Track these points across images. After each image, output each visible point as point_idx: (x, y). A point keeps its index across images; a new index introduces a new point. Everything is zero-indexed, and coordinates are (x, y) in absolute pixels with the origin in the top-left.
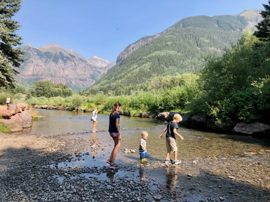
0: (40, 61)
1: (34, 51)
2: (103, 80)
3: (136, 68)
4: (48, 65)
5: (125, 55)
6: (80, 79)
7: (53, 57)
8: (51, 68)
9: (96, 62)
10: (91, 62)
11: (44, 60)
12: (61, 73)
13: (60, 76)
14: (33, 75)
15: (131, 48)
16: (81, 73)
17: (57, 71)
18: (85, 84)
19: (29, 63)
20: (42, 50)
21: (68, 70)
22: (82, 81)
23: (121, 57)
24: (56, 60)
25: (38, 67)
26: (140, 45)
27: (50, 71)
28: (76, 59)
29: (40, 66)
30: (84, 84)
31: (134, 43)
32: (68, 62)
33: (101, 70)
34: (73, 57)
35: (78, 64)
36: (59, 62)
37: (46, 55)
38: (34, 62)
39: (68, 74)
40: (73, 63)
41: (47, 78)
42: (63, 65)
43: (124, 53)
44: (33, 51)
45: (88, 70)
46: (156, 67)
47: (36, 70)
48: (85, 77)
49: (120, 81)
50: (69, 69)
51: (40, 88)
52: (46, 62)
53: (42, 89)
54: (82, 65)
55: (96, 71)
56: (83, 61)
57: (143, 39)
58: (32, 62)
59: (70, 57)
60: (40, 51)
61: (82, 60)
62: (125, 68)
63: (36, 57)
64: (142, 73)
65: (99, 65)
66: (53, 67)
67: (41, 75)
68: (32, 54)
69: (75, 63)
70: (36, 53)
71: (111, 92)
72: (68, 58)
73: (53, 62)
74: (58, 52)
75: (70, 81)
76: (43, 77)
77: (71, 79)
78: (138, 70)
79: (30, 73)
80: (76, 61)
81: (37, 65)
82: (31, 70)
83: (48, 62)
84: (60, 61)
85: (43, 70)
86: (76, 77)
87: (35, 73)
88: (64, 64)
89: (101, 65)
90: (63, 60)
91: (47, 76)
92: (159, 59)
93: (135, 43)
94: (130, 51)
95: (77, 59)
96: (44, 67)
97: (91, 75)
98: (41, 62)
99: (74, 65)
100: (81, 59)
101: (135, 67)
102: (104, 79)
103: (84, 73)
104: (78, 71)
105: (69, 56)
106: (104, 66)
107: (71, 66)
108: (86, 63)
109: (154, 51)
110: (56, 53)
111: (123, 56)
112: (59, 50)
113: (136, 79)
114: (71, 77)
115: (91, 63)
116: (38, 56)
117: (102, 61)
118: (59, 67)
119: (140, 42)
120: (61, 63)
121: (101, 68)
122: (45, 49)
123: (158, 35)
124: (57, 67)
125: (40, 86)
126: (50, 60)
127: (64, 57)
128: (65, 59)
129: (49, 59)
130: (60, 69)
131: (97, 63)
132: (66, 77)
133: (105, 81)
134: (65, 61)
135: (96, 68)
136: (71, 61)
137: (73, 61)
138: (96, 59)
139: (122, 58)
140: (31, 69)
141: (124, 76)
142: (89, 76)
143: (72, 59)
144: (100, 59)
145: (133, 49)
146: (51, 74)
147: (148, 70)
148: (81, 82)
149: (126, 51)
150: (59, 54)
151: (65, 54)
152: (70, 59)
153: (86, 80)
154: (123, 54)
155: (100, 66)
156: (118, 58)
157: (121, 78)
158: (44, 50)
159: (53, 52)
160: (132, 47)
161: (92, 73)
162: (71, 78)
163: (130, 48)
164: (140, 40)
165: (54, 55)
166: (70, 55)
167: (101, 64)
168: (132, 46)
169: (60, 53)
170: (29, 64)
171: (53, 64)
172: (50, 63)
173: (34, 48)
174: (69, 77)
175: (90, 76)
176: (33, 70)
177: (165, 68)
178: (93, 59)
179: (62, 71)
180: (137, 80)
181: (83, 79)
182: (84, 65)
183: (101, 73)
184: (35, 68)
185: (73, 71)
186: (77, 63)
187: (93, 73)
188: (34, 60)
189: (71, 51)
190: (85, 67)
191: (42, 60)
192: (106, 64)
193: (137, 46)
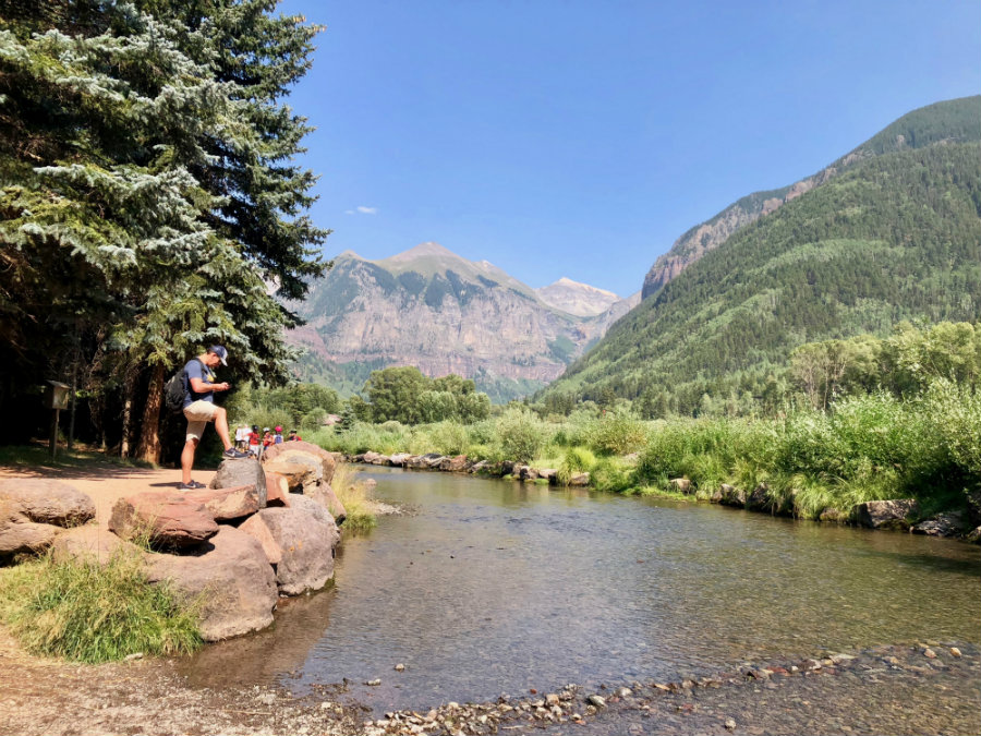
0: (384, 303)
1: (369, 272)
2: (595, 362)
3: (722, 311)
4: (411, 316)
5: (675, 266)
6: (514, 359)
7: (425, 290)
8: (420, 324)
9: (566, 297)
10: (552, 299)
11: (398, 298)
12: (452, 341)
13: (449, 350)
14: (364, 351)
15: (696, 241)
16: (515, 340)
17: (439, 336)
18: (532, 375)
19: (351, 310)
20: (390, 269)
21: (474, 331)
22: (522, 365)
23: (658, 277)
24: (434, 300)
25: (380, 324)
26: (733, 225)
27: (415, 337)
28: (499, 291)
29: (387, 321)
30: (528, 377)
31: (707, 223)
32: (475, 302)
33: (587, 325)
34: (491, 284)
35: (506, 309)
36: (445, 303)
37: (403, 284)
38: (368, 307)
39: (473, 344)
40: (489, 306)
41: (406, 359)
42: (458, 314)
43: (670, 259)
44: (366, 273)
45: (542, 327)
46: (800, 306)
47: (372, 332)
48: (529, 353)
49: (658, 363)
50: (476, 326)
51: (383, 391)
52: (404, 306)
53: (392, 397)
54: (521, 311)
55: (567, 330)
56: (524, 296)
57: (745, 204)
58: (362, 309)
59: (481, 285)
60: (387, 273)
61: (520, 294)
62: (677, 313)
63: (374, 291)
64: (744, 330)
65: (578, 307)
66: (425, 321)
67: (387, 351)
68: (360, 283)
69: (496, 306)
70: (373, 279)
71: (624, 405)
72: (473, 289)
73: (426, 307)
74: (440, 273)
75: (480, 369)
76: (394, 357)
77: (484, 361)
78: (726, 319)
79: (355, 345)
80: (498, 298)
81: (377, 318)
82: (356, 333)
83: (409, 305)
84: (449, 301)
85: (394, 334)
86: (500, 352)
87: (371, 342)
88: (462, 311)
89: (586, 309)
90: (458, 296)
91: (408, 351)
92: (813, 274)
93: (712, 222)
94: (694, 250)
95: (504, 290)
96: (397, 325)
97: (550, 345)
98: (386, 308)
99: (492, 314)
100: (515, 292)
101: (716, 307)
102: (596, 356)
103: (526, 338)
104: (508, 332)
105: (476, 283)
106: (597, 310)
107: (484, 317)
108: (534, 304)
109: (789, 245)
110: (436, 275)
111: (667, 270)
112: (444, 265)
113: (722, 353)
114: (482, 353)
115: (550, 304)
116: (379, 289)
117: (588, 293)
118: (444, 323)
119: (734, 218)
120: (450, 308)
121: (586, 320)
122: (400, 263)
123: (804, 185)
124: (438, 320)
125: (386, 386)
126: (417, 297)
127: (462, 288)
128: (463, 292)
129: (414, 297)
130: (447, 329)
131: (572, 302)
132: (468, 354)
133: (601, 365)
134: (464, 302)
135: (568, 319)
136: (484, 298)
137: (492, 298)
138: (569, 289)
139: (662, 278)
140: (358, 332)
141: (671, 346)
142: (544, 348)
143: (488, 292)
144: (583, 289)
145: (704, 242)
146: (418, 345)
147: (770, 318)
148: (518, 371)
149: (678, 254)
150: (444, 277)
151: (464, 278)
152: (482, 292)
153: (533, 364)
154: (667, 263)
155: (584, 313)
156: (647, 278)
157: (662, 350)
158: (399, 268)
159: (426, 273)
160: (699, 237)
161: (554, 339)
162: (483, 357)
163: (692, 241)
164: (732, 207)
165: (430, 280)
166: (481, 279)
167: (586, 304)
168: (700, 232)
169: (450, 274)
170: (351, 315)
171: (427, 311)
172: (416, 309)
173: (366, 263)
174: (477, 355)
175: (549, 350)
176: (364, 336)
177: (840, 306)
178: (558, 289)
179: (453, 334)
180: (726, 357)
181: (523, 359)
182: (527, 310)
183: (584, 337)
184: (370, 327)
185: (491, 333)
186: (503, 304)
187: (558, 337)
188: (366, 303)
189: (485, 267)
190: (530, 316)
191: (393, 301)
192: (603, 303)
193: (721, 230)
